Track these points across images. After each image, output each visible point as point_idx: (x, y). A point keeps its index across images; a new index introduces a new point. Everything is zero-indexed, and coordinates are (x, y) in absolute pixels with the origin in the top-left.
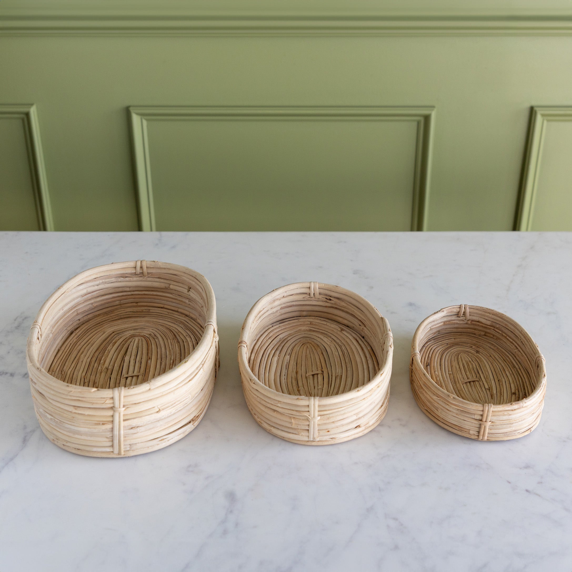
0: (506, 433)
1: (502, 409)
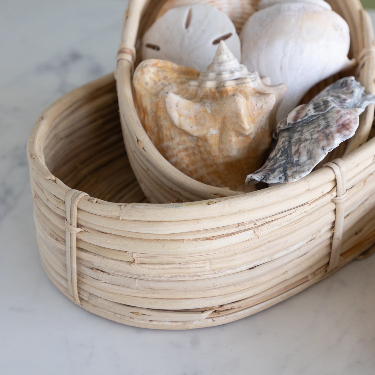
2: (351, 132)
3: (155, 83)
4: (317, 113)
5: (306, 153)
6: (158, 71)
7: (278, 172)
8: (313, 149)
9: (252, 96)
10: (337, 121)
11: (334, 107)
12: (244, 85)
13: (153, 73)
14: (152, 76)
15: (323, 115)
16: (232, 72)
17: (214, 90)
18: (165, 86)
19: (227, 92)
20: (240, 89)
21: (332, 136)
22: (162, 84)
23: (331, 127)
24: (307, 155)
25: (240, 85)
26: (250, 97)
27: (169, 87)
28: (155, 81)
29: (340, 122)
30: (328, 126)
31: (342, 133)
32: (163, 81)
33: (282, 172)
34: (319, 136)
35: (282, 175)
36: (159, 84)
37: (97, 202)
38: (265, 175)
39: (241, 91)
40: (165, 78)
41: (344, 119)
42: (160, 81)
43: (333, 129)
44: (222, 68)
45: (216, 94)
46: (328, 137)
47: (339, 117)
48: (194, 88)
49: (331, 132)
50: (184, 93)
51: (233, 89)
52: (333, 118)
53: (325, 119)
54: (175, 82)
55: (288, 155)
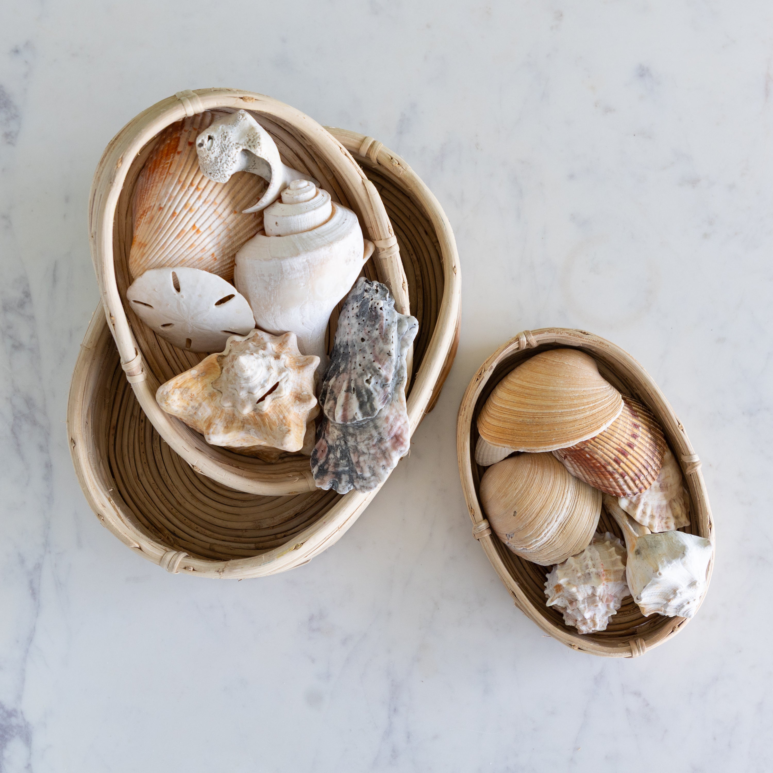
2: (406, 447)
3: (185, 409)
4: (365, 418)
5: (368, 469)
6: (181, 393)
7: (346, 482)
8: (374, 467)
9: (292, 405)
10: (389, 433)
11: (381, 410)
12: (281, 399)
13: (178, 399)
14: (179, 403)
15: (372, 420)
16: (263, 386)
17: (252, 414)
18: (197, 409)
19: (267, 414)
20: (278, 405)
21: (389, 455)
22: (193, 407)
23: (386, 442)
24: (370, 472)
25: (277, 399)
26: (291, 408)
27: (201, 409)
28: (183, 407)
29: (392, 434)
30: (381, 440)
31: (397, 450)
32: (192, 403)
33: (349, 482)
34: (376, 453)
35: (350, 485)
36: (190, 408)
37: (194, 570)
38: (333, 482)
39: (280, 405)
40: (192, 397)
41: (395, 430)
42: (188, 404)
43: (388, 444)
44: (251, 385)
45: (256, 417)
46: (385, 454)
47: (390, 428)
48: (230, 409)
49: (387, 449)
50: (219, 412)
51: (272, 408)
52: (384, 428)
53: (376, 427)
54: (204, 399)
55: (348, 458)
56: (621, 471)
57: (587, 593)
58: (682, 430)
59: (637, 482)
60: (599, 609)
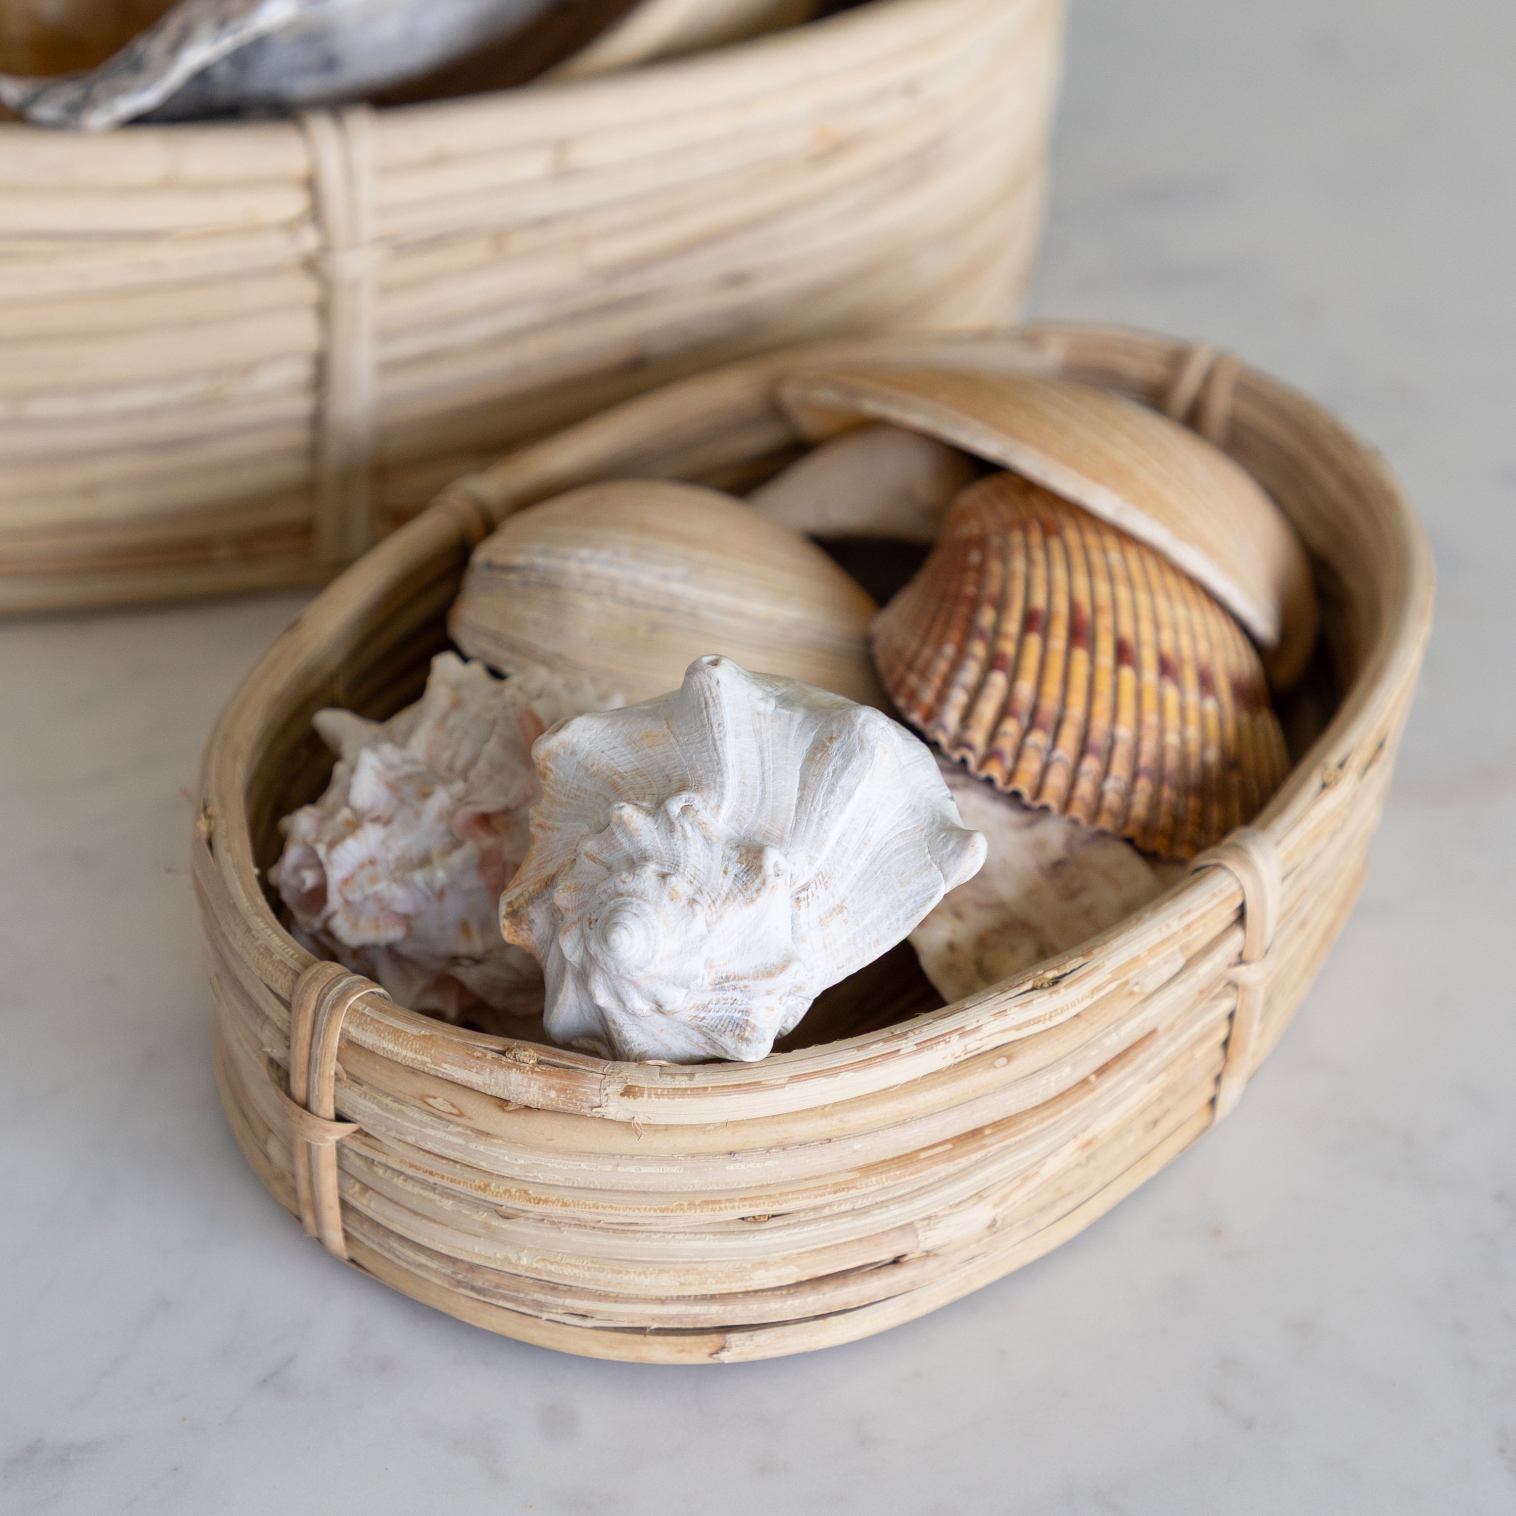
0: (473, 1268)
1: (411, 1055)
56: (1008, 648)
57: (454, 756)
58: (1324, 786)
59: (1011, 727)
60: (418, 815)
